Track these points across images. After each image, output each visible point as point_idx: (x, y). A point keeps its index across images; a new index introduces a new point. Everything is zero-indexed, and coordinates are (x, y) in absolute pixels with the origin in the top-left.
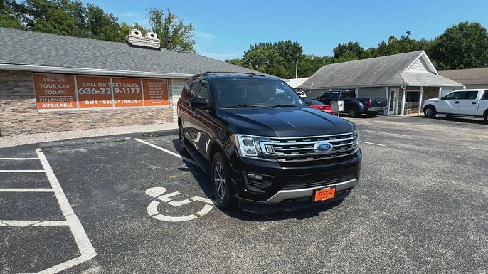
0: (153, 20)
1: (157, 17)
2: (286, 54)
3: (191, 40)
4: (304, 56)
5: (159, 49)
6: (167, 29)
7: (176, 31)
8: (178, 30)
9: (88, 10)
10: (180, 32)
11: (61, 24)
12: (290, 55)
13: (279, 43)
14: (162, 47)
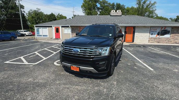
0: (137, 4)
1: (139, 3)
3: (154, 9)
5: (121, 16)
6: (143, 6)
7: (147, 6)
8: (149, 6)
9: (116, 5)
10: (149, 7)
11: (107, 11)
14: (122, 14)
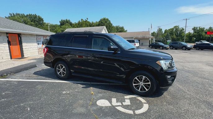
2: (35, 21)
4: (45, 23)
12: (37, 22)
13: (30, 15)
